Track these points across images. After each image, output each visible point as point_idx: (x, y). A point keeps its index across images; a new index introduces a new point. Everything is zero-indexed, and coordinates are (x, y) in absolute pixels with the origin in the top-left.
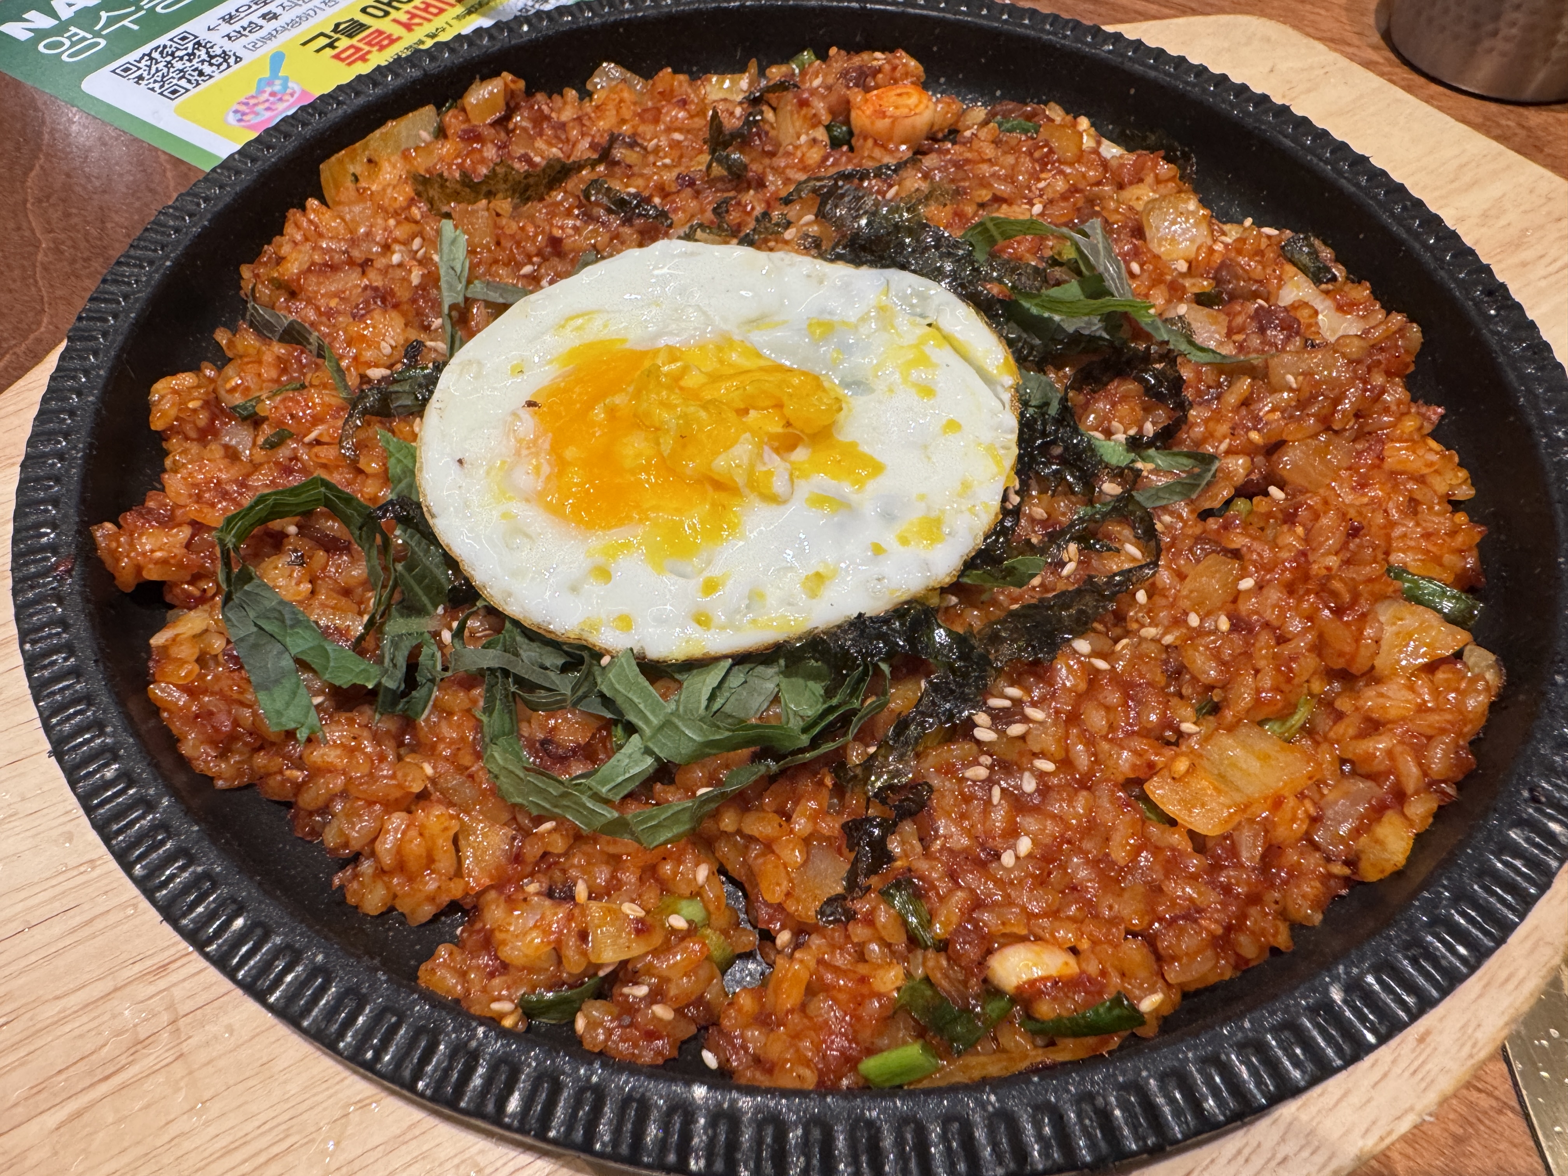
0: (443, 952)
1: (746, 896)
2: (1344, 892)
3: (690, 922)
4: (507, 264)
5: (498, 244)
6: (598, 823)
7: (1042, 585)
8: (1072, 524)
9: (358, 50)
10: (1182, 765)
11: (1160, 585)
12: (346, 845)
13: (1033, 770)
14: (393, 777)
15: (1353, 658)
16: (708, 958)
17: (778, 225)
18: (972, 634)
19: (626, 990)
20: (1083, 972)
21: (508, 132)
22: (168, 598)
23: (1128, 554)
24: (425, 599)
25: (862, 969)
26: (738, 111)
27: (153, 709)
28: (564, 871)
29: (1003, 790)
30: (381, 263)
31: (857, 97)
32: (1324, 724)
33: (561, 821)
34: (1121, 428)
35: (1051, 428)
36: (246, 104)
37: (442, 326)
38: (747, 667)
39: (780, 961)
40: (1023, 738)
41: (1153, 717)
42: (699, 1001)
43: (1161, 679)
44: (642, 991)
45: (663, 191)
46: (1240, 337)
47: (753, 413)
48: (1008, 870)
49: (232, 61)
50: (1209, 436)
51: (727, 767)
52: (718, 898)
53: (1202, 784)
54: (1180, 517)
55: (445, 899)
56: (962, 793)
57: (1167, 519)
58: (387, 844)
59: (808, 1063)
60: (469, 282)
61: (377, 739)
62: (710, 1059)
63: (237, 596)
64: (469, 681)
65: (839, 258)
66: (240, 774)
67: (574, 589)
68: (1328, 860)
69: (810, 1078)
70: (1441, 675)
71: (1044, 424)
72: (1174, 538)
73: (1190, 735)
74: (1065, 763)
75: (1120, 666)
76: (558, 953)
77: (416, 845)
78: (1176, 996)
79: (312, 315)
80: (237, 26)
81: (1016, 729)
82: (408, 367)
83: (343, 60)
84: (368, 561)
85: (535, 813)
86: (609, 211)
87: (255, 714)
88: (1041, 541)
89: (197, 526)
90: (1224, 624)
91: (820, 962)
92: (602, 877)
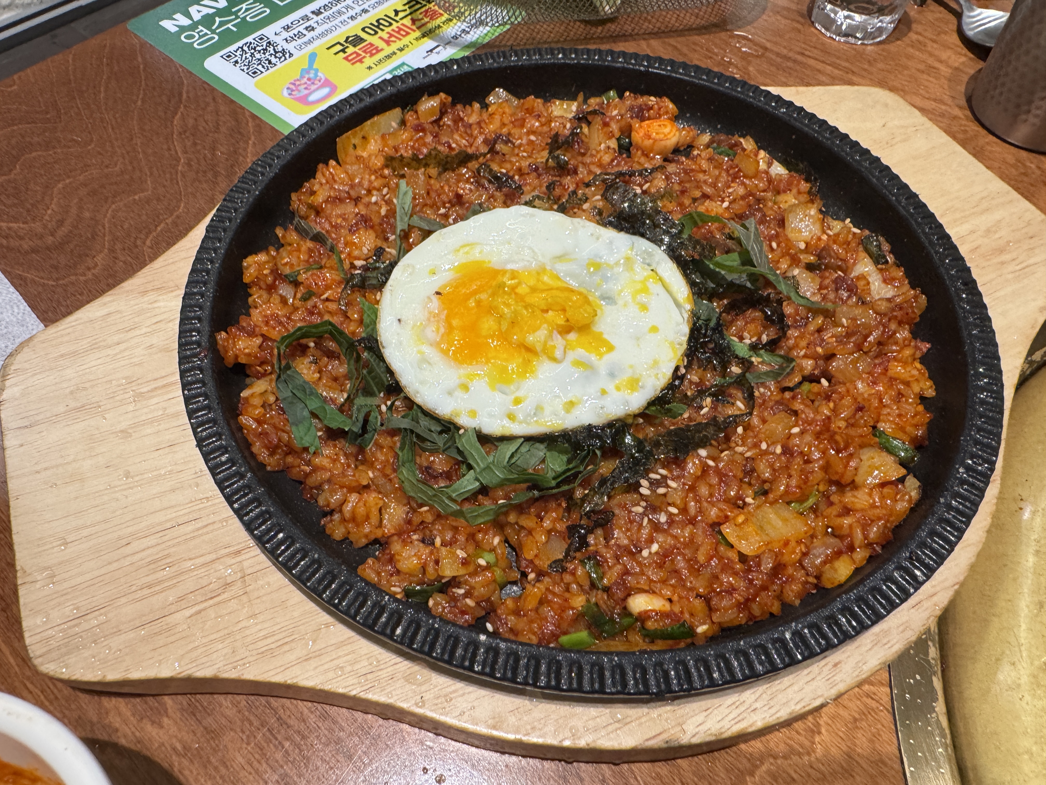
0: (370, 561)
1: (517, 554)
2: (814, 592)
3: (488, 563)
4: (431, 207)
5: (428, 193)
6: (449, 511)
7: (689, 418)
8: (712, 386)
9: (358, 55)
10: (740, 519)
11: (752, 424)
12: (328, 506)
13: (667, 512)
14: (354, 476)
15: (842, 475)
16: (495, 581)
17: (580, 200)
18: (646, 440)
19: (454, 590)
20: (672, 610)
21: (439, 126)
22: (248, 372)
23: (737, 407)
24: (375, 389)
25: (567, 595)
26: (568, 126)
27: (240, 428)
28: (431, 531)
29: (649, 519)
30: (366, 200)
31: (636, 125)
32: (822, 506)
33: (432, 507)
34: (749, 336)
35: (709, 333)
36: (294, 84)
37: (395, 240)
38: (531, 443)
39: (528, 586)
40: (665, 495)
41: (732, 493)
42: (488, 600)
43: (740, 475)
44: (461, 591)
45: (520, 171)
46: (825, 292)
47: (550, 313)
48: (645, 559)
49: (287, 56)
50: (796, 346)
51: (515, 491)
52: (503, 553)
53: (749, 529)
54: (770, 390)
55: (372, 537)
56: (629, 518)
57: (762, 390)
58: (348, 508)
59: (534, 633)
60: (411, 216)
61: (346, 455)
62: (489, 627)
63: (283, 377)
64: (393, 432)
65: (611, 224)
66: (279, 464)
67: (450, 393)
68: (807, 575)
69: (535, 640)
70: (886, 490)
71: (706, 331)
72: (764, 401)
73: (749, 504)
74: (684, 510)
75: (721, 465)
76: (424, 569)
77: (361, 510)
78: (716, 628)
79: (327, 226)
80: (291, 34)
81: (661, 491)
82: (376, 261)
83: (349, 61)
84: (349, 365)
85: (420, 501)
86: (490, 182)
87: (290, 437)
88: (693, 395)
89: (265, 338)
90: (779, 450)
91: (547, 589)
92: (448, 537)
